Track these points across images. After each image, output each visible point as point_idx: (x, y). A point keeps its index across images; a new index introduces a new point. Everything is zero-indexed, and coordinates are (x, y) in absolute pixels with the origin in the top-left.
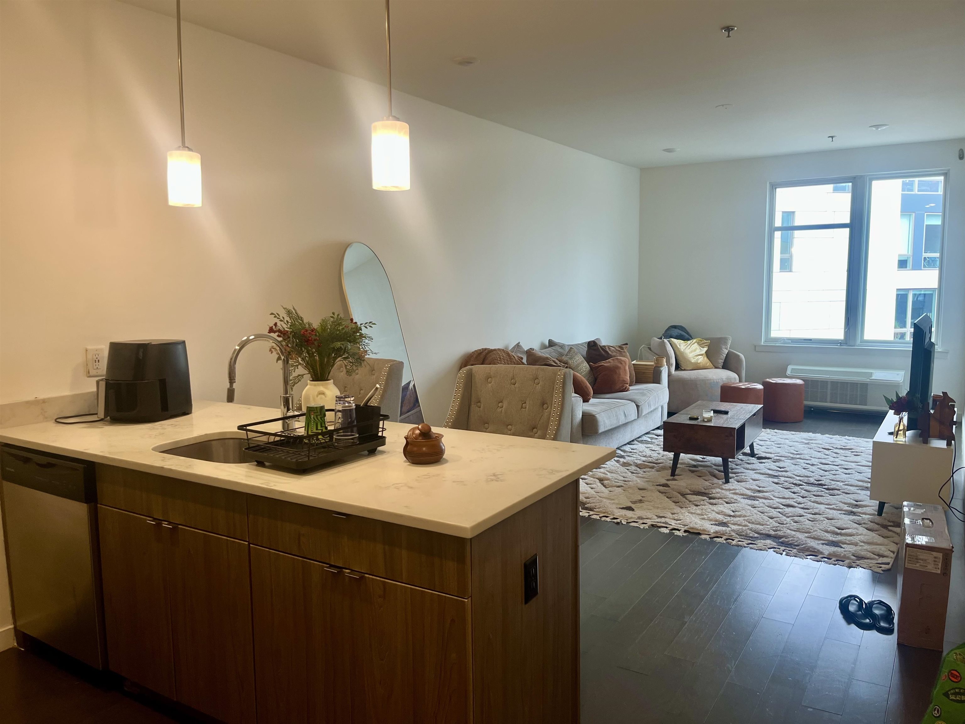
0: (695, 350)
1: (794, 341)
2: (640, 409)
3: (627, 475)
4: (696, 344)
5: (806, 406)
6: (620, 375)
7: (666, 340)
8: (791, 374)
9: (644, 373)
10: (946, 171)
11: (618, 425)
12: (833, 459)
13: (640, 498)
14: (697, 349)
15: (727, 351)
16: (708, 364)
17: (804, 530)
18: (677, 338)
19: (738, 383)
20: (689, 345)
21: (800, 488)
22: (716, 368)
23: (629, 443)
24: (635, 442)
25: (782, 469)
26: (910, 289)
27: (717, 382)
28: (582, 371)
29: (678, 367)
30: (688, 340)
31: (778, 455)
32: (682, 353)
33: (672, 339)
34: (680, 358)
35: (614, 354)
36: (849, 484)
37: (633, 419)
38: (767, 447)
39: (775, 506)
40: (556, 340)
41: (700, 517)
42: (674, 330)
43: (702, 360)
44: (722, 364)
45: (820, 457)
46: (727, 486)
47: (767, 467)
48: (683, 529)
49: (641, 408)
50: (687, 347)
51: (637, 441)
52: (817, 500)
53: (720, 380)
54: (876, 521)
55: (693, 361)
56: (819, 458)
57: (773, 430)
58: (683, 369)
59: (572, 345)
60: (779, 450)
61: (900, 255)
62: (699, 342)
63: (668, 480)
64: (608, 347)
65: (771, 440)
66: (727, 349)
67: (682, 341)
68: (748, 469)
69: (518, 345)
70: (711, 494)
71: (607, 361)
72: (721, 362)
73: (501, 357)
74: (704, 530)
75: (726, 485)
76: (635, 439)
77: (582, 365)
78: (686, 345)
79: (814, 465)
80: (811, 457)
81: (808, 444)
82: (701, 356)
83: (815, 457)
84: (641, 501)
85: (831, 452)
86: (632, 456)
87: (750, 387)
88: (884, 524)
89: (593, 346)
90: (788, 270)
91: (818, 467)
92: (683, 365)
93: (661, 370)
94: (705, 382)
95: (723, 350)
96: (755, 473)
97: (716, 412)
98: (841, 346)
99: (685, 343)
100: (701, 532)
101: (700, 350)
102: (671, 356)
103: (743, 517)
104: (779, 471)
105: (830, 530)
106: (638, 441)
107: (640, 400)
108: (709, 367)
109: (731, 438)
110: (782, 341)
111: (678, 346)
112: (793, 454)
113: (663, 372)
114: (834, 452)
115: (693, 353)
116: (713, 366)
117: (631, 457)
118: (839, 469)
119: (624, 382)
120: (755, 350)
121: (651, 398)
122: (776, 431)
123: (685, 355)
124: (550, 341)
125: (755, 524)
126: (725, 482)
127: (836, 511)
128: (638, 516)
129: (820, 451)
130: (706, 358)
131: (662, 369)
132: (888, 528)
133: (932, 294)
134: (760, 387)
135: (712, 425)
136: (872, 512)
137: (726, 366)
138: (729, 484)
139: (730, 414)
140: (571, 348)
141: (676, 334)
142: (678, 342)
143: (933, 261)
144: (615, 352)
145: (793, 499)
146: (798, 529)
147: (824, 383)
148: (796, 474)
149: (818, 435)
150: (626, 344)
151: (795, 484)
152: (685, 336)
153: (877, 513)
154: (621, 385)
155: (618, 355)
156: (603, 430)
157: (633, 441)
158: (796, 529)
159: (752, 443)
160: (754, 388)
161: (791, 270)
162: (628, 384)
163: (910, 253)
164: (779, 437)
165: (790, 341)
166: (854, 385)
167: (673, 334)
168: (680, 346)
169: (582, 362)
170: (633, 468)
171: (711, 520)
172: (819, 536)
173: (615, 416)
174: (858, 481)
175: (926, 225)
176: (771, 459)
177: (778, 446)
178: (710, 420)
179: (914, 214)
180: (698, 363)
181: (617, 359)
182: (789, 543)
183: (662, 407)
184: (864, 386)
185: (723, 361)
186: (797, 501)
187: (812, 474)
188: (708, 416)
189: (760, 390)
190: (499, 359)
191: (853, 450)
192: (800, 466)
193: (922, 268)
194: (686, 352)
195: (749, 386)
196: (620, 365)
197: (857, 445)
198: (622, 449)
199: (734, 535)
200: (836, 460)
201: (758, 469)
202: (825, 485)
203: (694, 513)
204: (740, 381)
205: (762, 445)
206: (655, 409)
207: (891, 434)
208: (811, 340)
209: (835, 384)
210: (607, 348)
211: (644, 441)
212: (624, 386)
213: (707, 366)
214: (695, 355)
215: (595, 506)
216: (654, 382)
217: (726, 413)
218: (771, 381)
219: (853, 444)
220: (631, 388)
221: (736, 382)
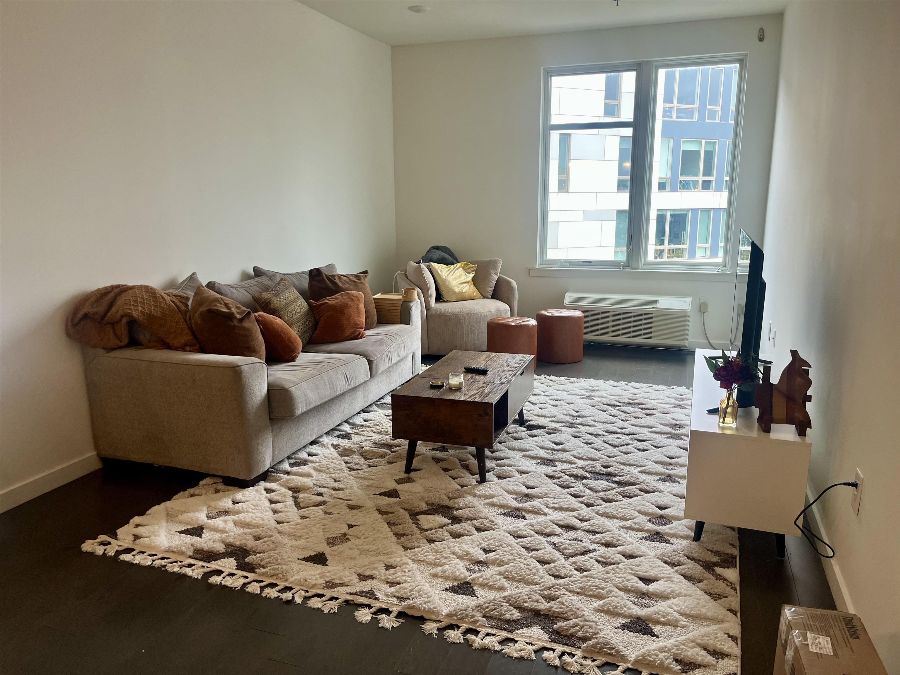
0: (459, 277)
1: (572, 263)
2: (374, 365)
3: (341, 475)
4: (461, 269)
5: (585, 341)
6: (350, 316)
7: (423, 265)
8: (569, 303)
9: (389, 310)
10: (742, 57)
11: (333, 395)
12: (621, 424)
13: (344, 529)
14: (461, 275)
15: (497, 277)
16: (475, 293)
17: (591, 590)
18: (439, 262)
19: (508, 318)
20: (452, 270)
21: (583, 484)
22: (484, 298)
23: (364, 411)
24: (374, 407)
25: (560, 447)
26: (668, 209)
27: (484, 316)
28: (294, 312)
29: (439, 298)
30: (452, 264)
31: (554, 419)
32: (444, 281)
33: (432, 263)
34: (441, 287)
35: (347, 286)
36: (647, 471)
37: (362, 381)
38: (540, 406)
39: (548, 530)
40: (265, 267)
41: (431, 571)
42: (435, 252)
43: (469, 289)
44: (492, 292)
45: (606, 421)
46: (482, 489)
47: (539, 445)
48: (395, 610)
49: (376, 364)
50: (450, 273)
51: (376, 405)
52: (608, 511)
53: (488, 313)
54: (695, 555)
55: (457, 290)
56: (604, 423)
57: (548, 377)
58: (445, 300)
59: (284, 274)
60: (554, 411)
61: (660, 178)
62: (464, 267)
63: (399, 482)
64: (339, 277)
65: (546, 394)
66: (496, 275)
67: (445, 266)
68: (513, 449)
69: (192, 278)
70: (457, 509)
71: (333, 297)
72: (490, 290)
73: (139, 299)
74: (430, 611)
75: (481, 487)
76: (374, 403)
77: (295, 304)
78: (448, 270)
79: (600, 435)
80: (594, 421)
81: (588, 397)
82: (467, 284)
83: (599, 420)
84: (344, 538)
85: (618, 410)
86: (362, 433)
87: (521, 324)
88: (707, 559)
89: (317, 275)
90: (565, 191)
91: (605, 438)
92: (445, 295)
93: (410, 306)
94: (471, 316)
95: (492, 276)
96: (523, 456)
97: (469, 371)
98: (624, 269)
99: (447, 267)
100: (426, 617)
101: (465, 277)
102: (430, 285)
103: (499, 565)
104: (555, 450)
105: (632, 587)
106: (378, 406)
107: (375, 352)
108: (475, 298)
109: (487, 417)
110: (559, 264)
111: (440, 272)
112: (573, 416)
113: (413, 309)
114: (621, 410)
115: (457, 281)
116: (481, 295)
117: (360, 435)
118: (630, 442)
119: (357, 326)
120: (529, 275)
121: (392, 347)
122: (553, 377)
123: (447, 283)
124: (255, 269)
125: (516, 581)
126: (479, 479)
127: (635, 533)
128: (327, 580)
129: (605, 409)
130: (472, 286)
131: (411, 304)
132: (713, 570)
133: (686, 214)
134: (533, 322)
135: (462, 398)
136: (685, 533)
137: (495, 296)
138: (485, 483)
139: (489, 375)
140: (284, 278)
141: (438, 256)
142: (439, 267)
143: (687, 183)
144: (348, 283)
145: (574, 510)
146: (582, 588)
147: (605, 313)
148: (577, 455)
149: (601, 382)
150: (366, 272)
151: (576, 477)
152: (449, 259)
153: (693, 534)
154: (353, 330)
155: (352, 287)
156: (305, 409)
157: (370, 405)
158: (578, 590)
159: (522, 410)
160: (526, 325)
161: (568, 190)
162: (362, 328)
163: (668, 176)
164: (555, 387)
165: (568, 264)
166: (638, 315)
167: (434, 256)
168: (441, 271)
169: (296, 299)
170: (356, 458)
171: (447, 578)
172: (616, 607)
173: (327, 383)
174: (656, 462)
175: (683, 150)
176: (545, 427)
177: (554, 403)
178: (458, 389)
179: (672, 140)
180: (463, 293)
181: (348, 294)
182: (570, 632)
183: (413, 355)
184: (649, 317)
185: (492, 289)
186: (580, 515)
187: (598, 454)
188: (455, 383)
189: (534, 326)
190: (132, 303)
191: (643, 406)
192: (580, 439)
193: (678, 190)
194: (449, 279)
195: (520, 321)
196: (350, 303)
197: (646, 396)
198: (351, 421)
199: (480, 618)
200: (626, 424)
201: (528, 448)
202: (615, 475)
203: (423, 561)
204: (512, 315)
205: (535, 402)
206: (399, 361)
207: (713, 412)
208: (591, 262)
209: (617, 314)
210: (336, 278)
211: (386, 404)
212: (357, 332)
213: (474, 297)
214: (459, 283)
215: (261, 560)
216: (402, 323)
217: (484, 372)
218: (546, 313)
219: (641, 395)
220: (367, 332)
221: (507, 316)
